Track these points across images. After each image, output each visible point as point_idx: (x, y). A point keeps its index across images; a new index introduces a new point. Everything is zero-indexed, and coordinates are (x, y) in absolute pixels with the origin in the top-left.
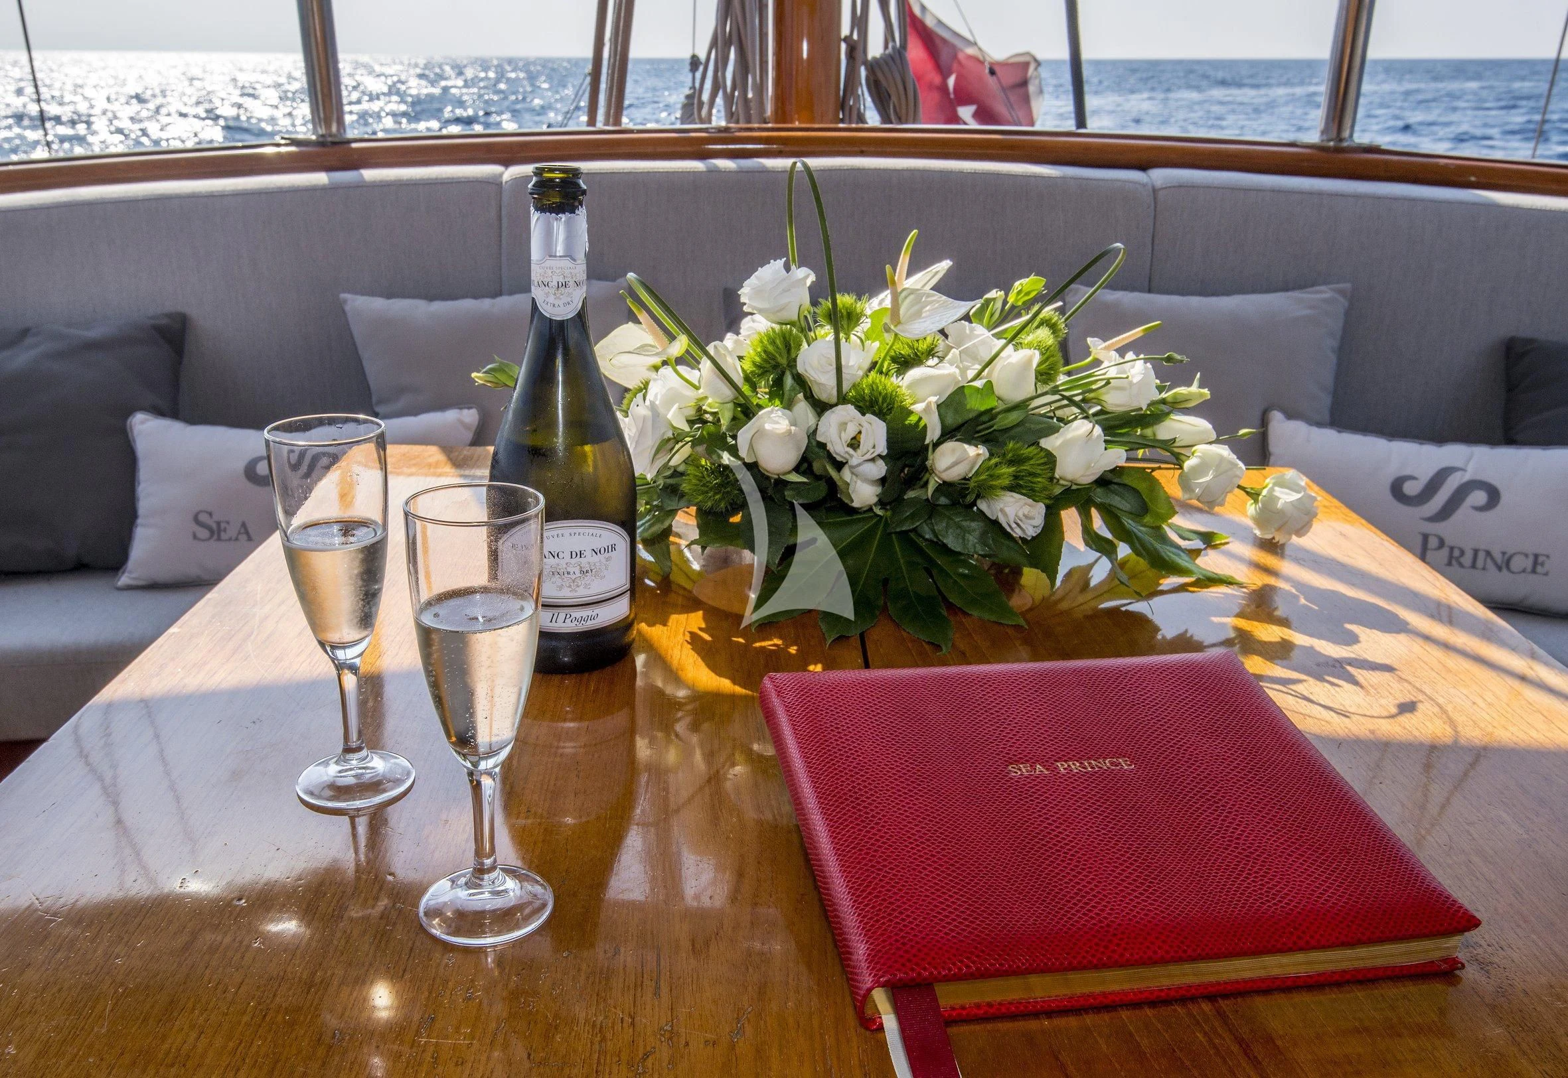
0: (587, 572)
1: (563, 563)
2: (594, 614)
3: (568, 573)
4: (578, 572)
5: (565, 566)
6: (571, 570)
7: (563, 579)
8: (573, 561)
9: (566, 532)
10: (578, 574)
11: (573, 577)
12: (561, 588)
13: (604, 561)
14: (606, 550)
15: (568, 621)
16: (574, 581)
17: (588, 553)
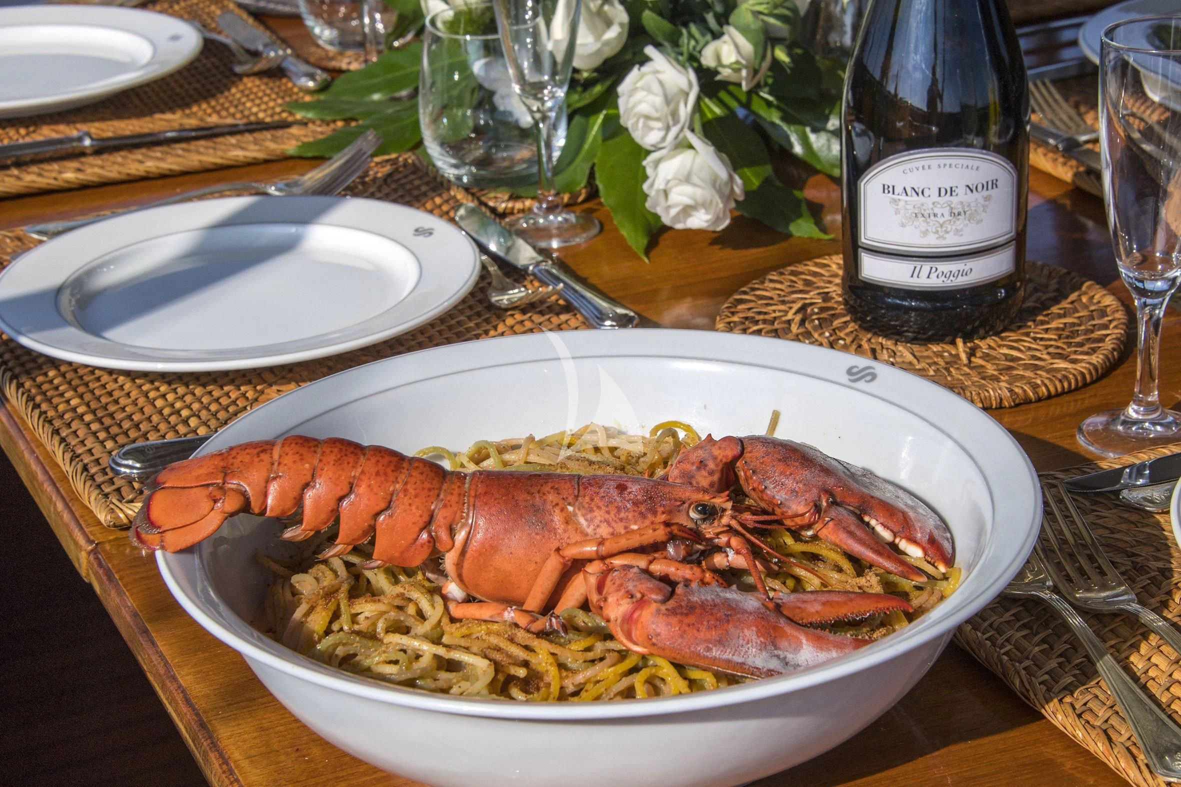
0: (959, 214)
1: (928, 202)
2: (967, 268)
3: (935, 215)
4: (947, 214)
5: (931, 206)
6: (938, 211)
7: (928, 223)
8: (942, 200)
9: (934, 163)
10: (947, 217)
11: (941, 220)
12: (925, 233)
13: (981, 201)
14: (985, 187)
15: (933, 276)
16: (941, 226)
17: (961, 190)
